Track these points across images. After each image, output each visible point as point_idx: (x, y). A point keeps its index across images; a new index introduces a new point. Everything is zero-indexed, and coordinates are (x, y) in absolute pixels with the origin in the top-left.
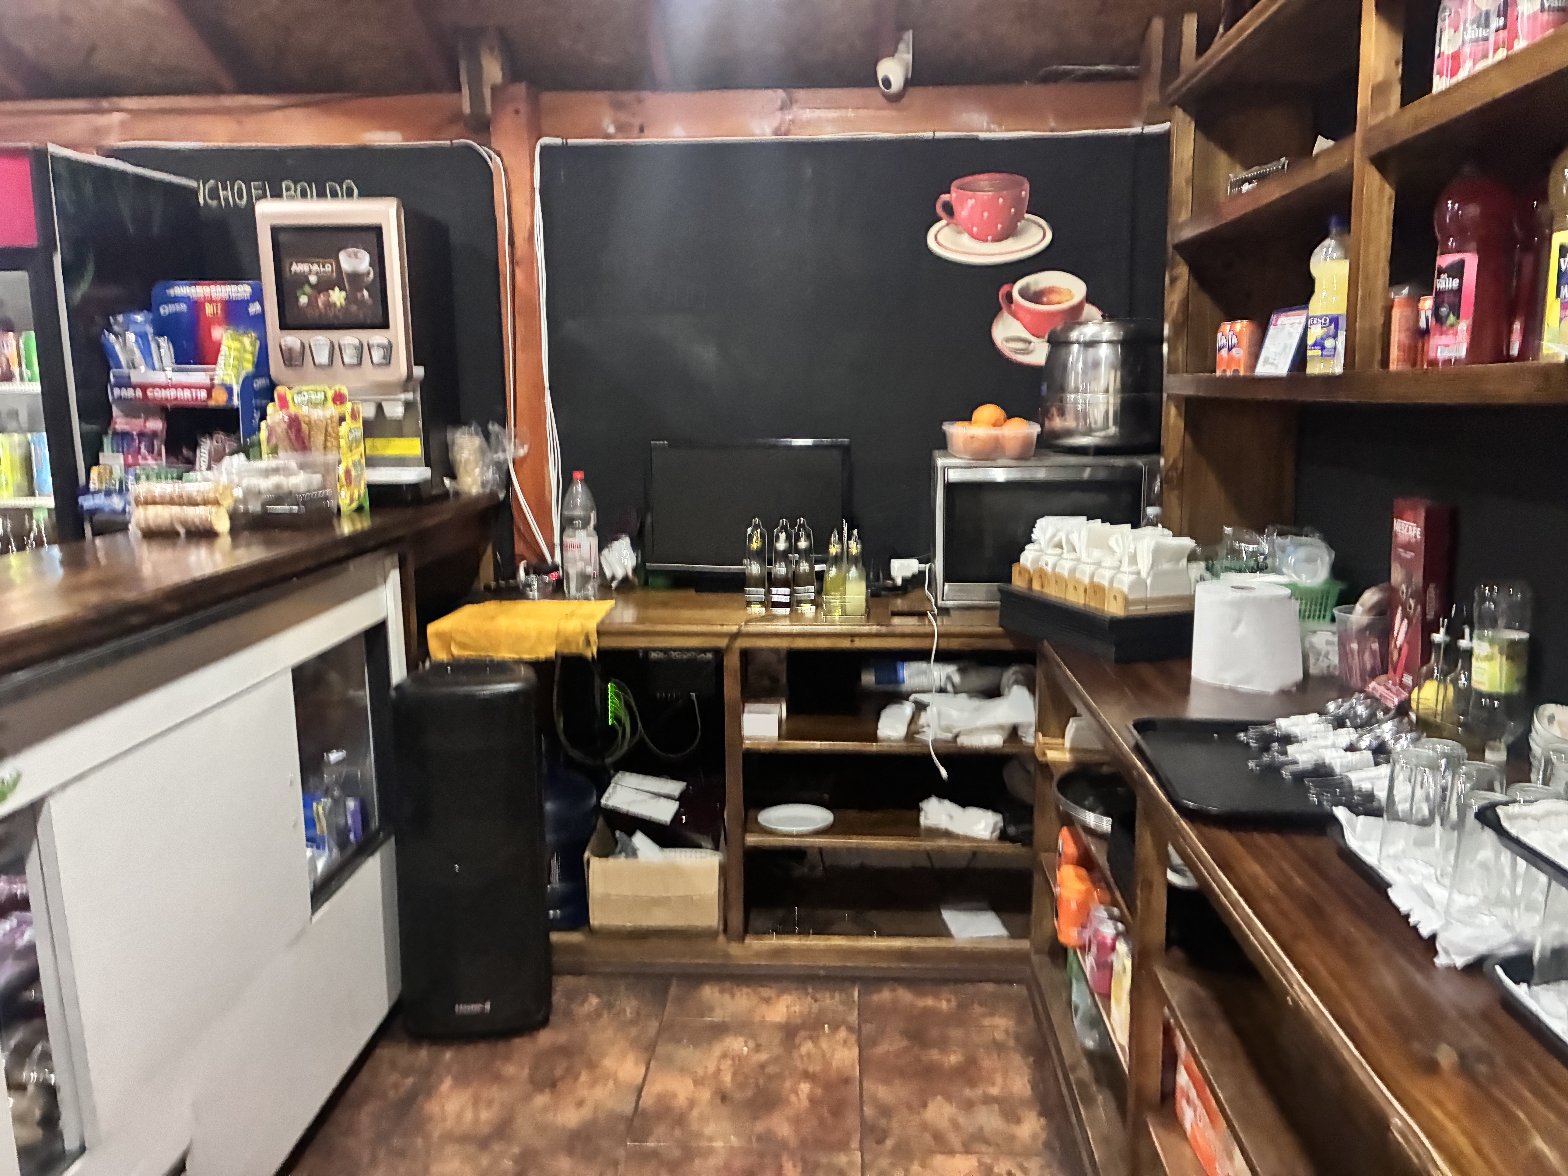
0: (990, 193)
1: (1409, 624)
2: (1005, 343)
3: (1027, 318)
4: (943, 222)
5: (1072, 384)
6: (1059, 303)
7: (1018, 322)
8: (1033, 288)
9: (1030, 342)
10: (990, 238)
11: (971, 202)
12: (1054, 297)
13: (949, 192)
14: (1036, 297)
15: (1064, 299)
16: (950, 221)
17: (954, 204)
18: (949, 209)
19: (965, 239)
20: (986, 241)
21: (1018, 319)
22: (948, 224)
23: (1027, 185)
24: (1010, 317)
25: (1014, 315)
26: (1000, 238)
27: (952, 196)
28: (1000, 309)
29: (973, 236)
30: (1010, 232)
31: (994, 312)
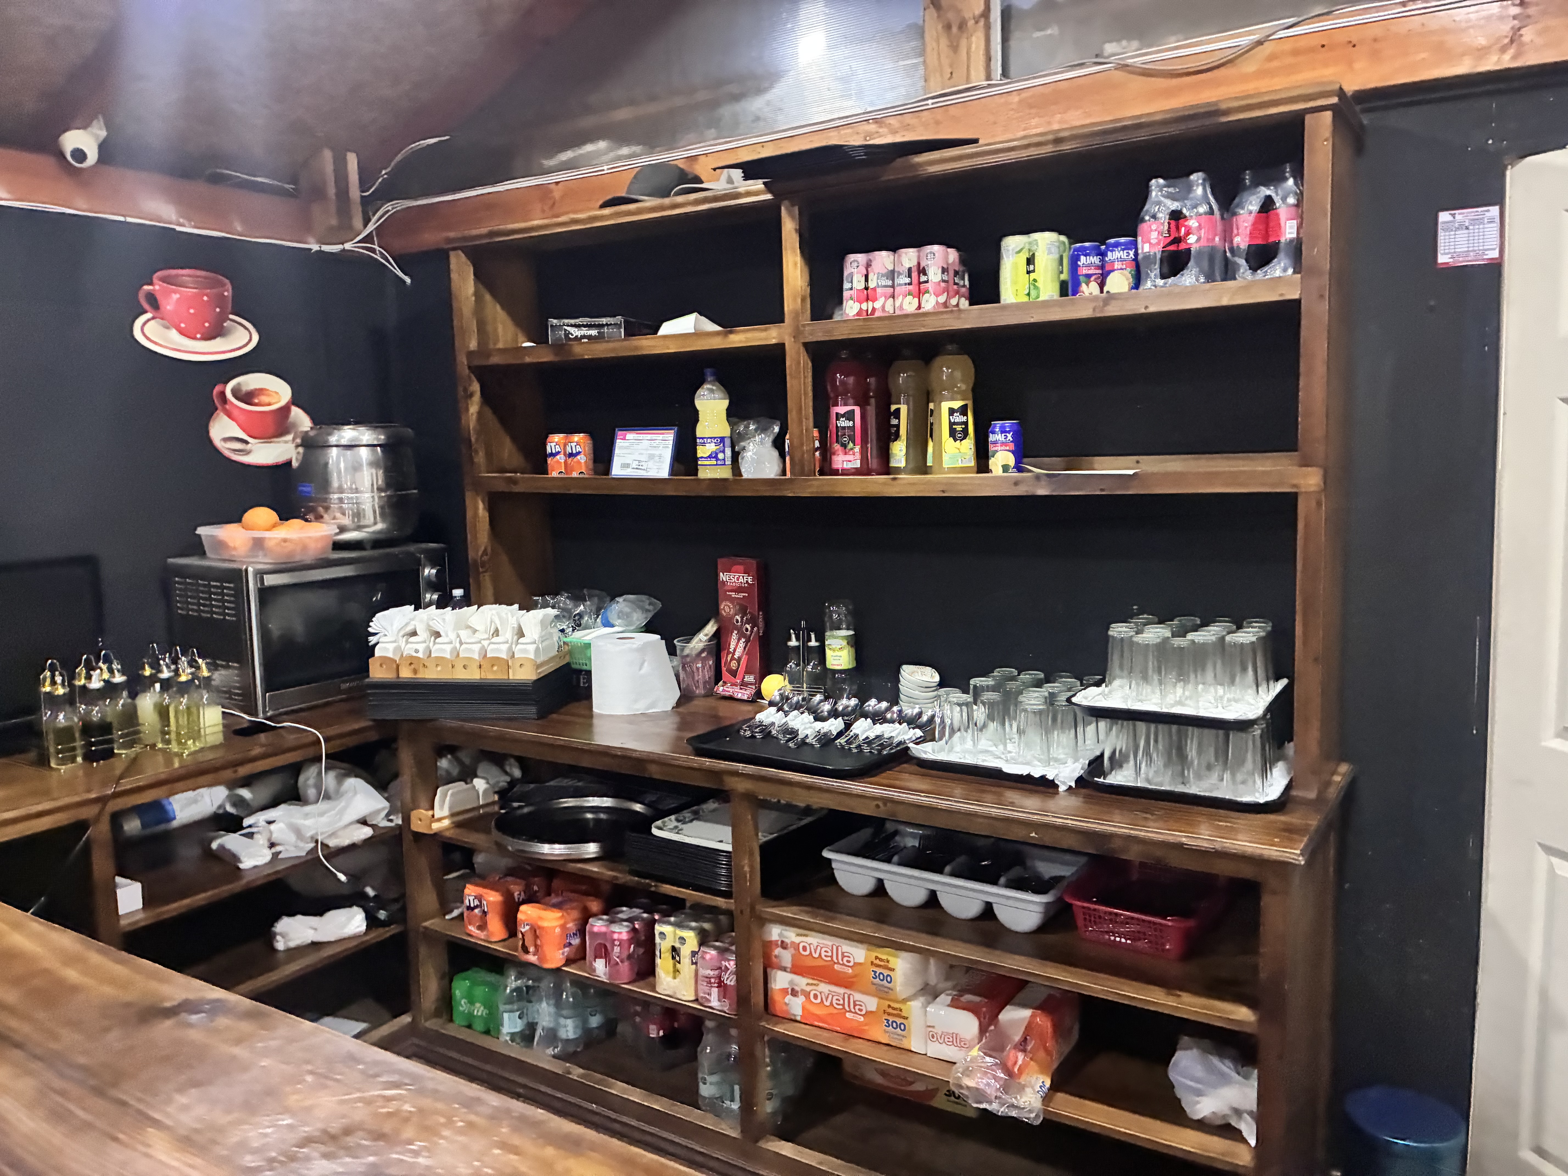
0: (194, 290)
1: (747, 642)
2: (223, 443)
3: (242, 418)
4: (149, 315)
5: (335, 484)
6: (269, 404)
7: (234, 423)
8: (245, 388)
9: (247, 442)
10: (199, 336)
11: (176, 296)
12: (264, 399)
13: (151, 284)
14: (248, 397)
15: (273, 401)
16: (157, 315)
17: (158, 297)
18: (154, 302)
19: (174, 334)
20: (195, 338)
21: (233, 419)
22: (153, 318)
23: (229, 286)
24: (226, 418)
25: (230, 416)
26: (210, 336)
27: (157, 287)
28: (216, 409)
29: (182, 332)
30: (216, 332)
31: (209, 413)
